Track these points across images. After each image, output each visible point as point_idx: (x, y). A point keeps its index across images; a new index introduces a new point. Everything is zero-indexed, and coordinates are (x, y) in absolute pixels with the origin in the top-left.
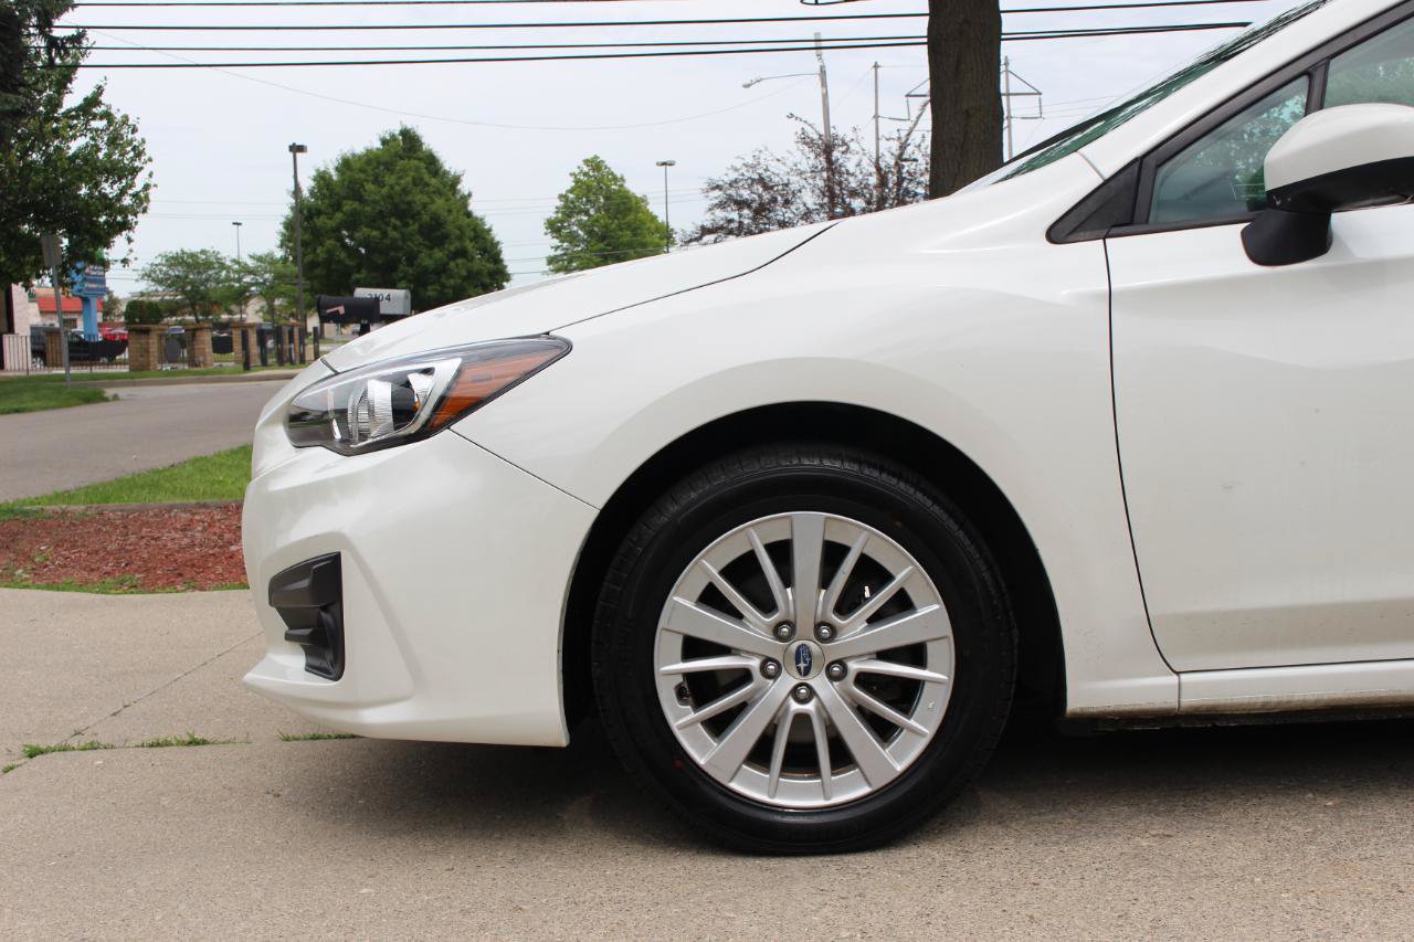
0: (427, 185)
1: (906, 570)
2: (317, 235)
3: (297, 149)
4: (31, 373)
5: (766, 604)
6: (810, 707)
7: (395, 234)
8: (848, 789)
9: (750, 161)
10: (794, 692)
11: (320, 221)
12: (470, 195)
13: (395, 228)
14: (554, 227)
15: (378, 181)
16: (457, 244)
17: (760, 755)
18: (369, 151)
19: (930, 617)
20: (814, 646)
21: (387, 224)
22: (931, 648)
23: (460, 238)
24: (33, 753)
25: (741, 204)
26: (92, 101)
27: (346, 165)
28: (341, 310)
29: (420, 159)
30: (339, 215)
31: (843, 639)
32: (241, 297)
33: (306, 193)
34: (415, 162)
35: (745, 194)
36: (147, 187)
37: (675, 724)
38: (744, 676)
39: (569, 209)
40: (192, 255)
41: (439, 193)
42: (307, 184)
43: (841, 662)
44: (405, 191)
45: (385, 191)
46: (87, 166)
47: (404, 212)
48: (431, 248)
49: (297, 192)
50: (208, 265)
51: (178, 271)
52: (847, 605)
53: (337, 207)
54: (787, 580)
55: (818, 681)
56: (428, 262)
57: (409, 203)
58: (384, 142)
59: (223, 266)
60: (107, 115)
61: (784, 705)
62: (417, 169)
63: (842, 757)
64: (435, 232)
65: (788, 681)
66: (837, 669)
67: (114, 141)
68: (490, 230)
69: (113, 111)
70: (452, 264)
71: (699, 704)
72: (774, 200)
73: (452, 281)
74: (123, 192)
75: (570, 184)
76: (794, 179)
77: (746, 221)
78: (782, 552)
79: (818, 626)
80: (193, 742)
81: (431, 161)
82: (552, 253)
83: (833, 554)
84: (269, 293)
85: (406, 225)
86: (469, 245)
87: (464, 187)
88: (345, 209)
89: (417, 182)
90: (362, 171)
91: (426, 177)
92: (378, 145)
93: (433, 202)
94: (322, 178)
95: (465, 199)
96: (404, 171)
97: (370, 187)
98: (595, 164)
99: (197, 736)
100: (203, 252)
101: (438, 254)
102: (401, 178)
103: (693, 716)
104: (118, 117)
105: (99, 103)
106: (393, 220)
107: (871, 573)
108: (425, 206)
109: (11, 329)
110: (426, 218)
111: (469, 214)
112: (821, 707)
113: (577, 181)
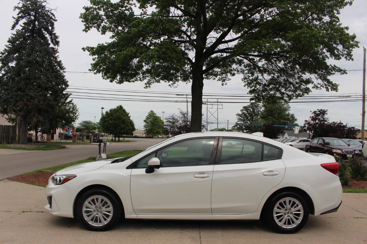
0: (123, 114)
1: (109, 203)
2: (105, 121)
3: (103, 108)
4: (57, 141)
5: (95, 204)
6: (98, 216)
7: (117, 122)
8: (100, 225)
9: (172, 115)
10: (96, 214)
11: (106, 119)
12: (130, 116)
13: (117, 121)
14: (145, 121)
15: (116, 114)
16: (127, 124)
17: (92, 220)
18: (115, 109)
19: (111, 208)
20: (99, 209)
21: (116, 120)
22: (111, 212)
23: (127, 123)
24: (23, 212)
25: (170, 122)
26: (71, 101)
27: (111, 110)
28: (97, 141)
29: (122, 110)
30: (109, 119)
31: (102, 209)
32: (95, 129)
33: (104, 115)
34: (122, 111)
35: (171, 120)
36: (78, 115)
37: (84, 215)
38: (91, 211)
39: (148, 118)
40: (87, 121)
41: (125, 116)
42: (104, 113)
43: (102, 212)
44: (120, 115)
45: (116, 115)
46: (68, 111)
47: (119, 118)
48: (123, 124)
49: (102, 114)
50: (90, 123)
51: (85, 124)
52: (103, 206)
53: (109, 117)
54: (97, 202)
55: (99, 213)
56: (122, 127)
57: (120, 117)
58: (117, 107)
59: (92, 123)
60: (73, 104)
61: (95, 215)
62: (122, 112)
63: (100, 222)
64: (124, 122)
65: (96, 212)
66: (101, 212)
67: (73, 108)
68: (133, 122)
69: (74, 103)
70: (126, 127)
71: (87, 213)
72: (175, 121)
73: (126, 130)
74: (74, 116)
75: (148, 114)
76: (178, 119)
77: (171, 124)
78: (97, 199)
79: (100, 208)
80: (42, 212)
81: (124, 111)
82: (144, 125)
83: (102, 200)
84: (99, 128)
85: (119, 121)
86: (129, 124)
87: (129, 115)
88: (110, 117)
89: (122, 114)
90: (113, 112)
91: (123, 113)
92: (116, 108)
93: (124, 117)
94: (107, 112)
95: (130, 117)
96: (120, 112)
97: (114, 114)
98: (152, 111)
99: (43, 211)
100: (89, 121)
101: (124, 125)
102: (119, 113)
103: (86, 215)
104: (74, 104)
105: (71, 102)
106: (117, 120)
107: (106, 203)
108: (122, 118)
109: (55, 134)
110: (122, 120)
111: (130, 119)
112: (99, 216)
113: (149, 114)
